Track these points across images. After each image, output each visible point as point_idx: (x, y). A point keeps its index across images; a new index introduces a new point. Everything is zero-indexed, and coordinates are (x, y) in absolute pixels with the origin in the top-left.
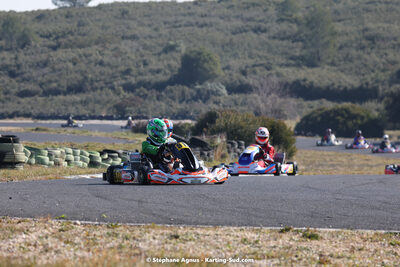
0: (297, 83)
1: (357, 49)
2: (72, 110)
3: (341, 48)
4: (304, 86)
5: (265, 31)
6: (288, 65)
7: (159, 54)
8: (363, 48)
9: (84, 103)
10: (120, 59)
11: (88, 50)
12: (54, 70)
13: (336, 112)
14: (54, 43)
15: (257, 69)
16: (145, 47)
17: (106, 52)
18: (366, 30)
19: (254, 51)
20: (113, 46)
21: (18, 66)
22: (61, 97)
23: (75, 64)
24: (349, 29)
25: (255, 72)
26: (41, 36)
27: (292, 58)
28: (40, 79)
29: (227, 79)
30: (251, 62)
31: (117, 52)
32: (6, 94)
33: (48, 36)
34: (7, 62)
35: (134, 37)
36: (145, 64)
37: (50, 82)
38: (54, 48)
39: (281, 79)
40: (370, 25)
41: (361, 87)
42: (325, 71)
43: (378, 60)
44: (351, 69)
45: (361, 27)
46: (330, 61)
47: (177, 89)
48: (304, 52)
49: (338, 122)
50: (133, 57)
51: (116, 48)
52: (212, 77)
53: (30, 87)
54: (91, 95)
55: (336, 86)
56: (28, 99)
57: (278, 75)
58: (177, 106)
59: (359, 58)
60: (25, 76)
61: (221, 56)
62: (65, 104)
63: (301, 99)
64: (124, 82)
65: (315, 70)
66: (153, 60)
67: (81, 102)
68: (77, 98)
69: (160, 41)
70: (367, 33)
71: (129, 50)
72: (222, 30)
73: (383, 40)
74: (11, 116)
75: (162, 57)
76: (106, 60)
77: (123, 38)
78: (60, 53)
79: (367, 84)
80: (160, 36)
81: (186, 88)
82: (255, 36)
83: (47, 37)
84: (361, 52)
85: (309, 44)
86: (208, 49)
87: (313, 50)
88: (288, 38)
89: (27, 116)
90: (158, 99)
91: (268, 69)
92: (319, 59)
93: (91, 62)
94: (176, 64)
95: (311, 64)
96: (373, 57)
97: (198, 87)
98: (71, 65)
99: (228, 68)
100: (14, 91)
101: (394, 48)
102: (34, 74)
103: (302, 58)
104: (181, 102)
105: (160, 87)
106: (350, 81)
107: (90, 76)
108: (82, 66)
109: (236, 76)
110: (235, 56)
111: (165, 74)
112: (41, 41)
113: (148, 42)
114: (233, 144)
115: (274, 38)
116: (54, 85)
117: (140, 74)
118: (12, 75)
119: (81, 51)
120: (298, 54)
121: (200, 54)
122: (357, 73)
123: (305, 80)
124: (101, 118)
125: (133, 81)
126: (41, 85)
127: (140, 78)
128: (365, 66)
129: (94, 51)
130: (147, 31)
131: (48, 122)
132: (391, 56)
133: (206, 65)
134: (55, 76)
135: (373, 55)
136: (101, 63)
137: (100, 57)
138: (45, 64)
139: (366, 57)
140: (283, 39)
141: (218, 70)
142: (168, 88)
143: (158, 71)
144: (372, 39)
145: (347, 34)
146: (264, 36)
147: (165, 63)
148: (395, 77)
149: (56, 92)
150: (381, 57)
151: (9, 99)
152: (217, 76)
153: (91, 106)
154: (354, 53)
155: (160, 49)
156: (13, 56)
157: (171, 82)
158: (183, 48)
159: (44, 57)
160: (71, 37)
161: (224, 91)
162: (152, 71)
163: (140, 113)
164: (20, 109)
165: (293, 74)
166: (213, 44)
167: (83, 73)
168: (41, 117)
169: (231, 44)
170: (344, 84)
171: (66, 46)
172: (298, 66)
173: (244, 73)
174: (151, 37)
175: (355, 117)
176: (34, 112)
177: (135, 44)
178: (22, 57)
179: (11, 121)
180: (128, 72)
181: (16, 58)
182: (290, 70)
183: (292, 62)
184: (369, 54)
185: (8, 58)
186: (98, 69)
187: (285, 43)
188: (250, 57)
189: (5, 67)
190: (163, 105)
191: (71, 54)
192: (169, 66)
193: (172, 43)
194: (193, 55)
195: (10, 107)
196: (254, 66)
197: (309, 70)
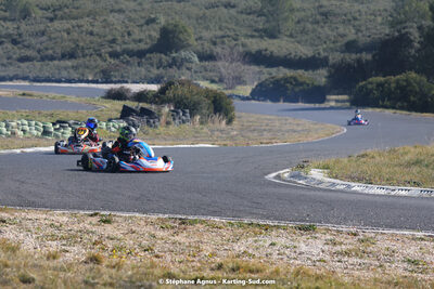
0: (259, 52)
1: (312, 23)
2: (64, 74)
3: (299, 22)
4: (265, 56)
5: (234, 7)
6: (252, 36)
7: (142, 26)
8: (318, 23)
9: (75, 68)
10: (107, 30)
11: (81, 22)
12: (50, 39)
13: (286, 80)
14: (52, 15)
15: (225, 39)
16: (130, 20)
17: (96, 23)
18: (321, 6)
19: (224, 24)
20: (102, 18)
21: (20, 35)
22: (56, 62)
23: (68, 33)
24: (306, 5)
25: (223, 43)
26: (41, 9)
27: (255, 31)
28: (38, 46)
29: (199, 48)
30: (220, 33)
31: (106, 24)
32: (8, 59)
33: (47, 9)
34: (10, 31)
35: (120, 11)
36: (129, 34)
37: (47, 49)
38: (51, 20)
39: (246, 49)
40: (325, 3)
41: (314, 56)
42: (284, 42)
43: (330, 33)
44: (307, 41)
45: (317, 4)
46: (288, 33)
47: (156, 57)
48: (267, 25)
49: (287, 89)
50: (119, 28)
51: (105, 20)
52: (186, 47)
53: (29, 53)
54: (81, 61)
55: (292, 56)
56: (27, 64)
57: (243, 45)
58: (155, 72)
59: (314, 31)
60: (26, 43)
61: (195, 29)
62: (59, 68)
63: (262, 67)
64: (110, 50)
65: (275, 41)
66: (136, 30)
67: (73, 67)
68: (69, 63)
69: (143, 15)
70: (322, 10)
71: (116, 22)
72: (197, 5)
73: (335, 15)
74: (11, 79)
75: (144, 28)
76: (95, 30)
77: (111, 11)
78: (57, 24)
79: (319, 54)
80: (143, 9)
81: (163, 56)
82: (225, 10)
83: (45, 9)
84: (315, 26)
85: (271, 18)
86: (184, 22)
87: (274, 24)
88: (254, 12)
89: (25, 78)
90: (139, 65)
91: (236, 40)
92: (279, 32)
93: (82, 32)
94: (156, 35)
95: (272, 36)
96: (326, 31)
97: (174, 55)
98: (66, 35)
99: (200, 38)
100: (14, 56)
101: (344, 23)
102: (33, 41)
103: (265, 31)
104: (158, 68)
105: (141, 54)
106: (305, 51)
107: (81, 44)
108: (75, 35)
109: (207, 45)
110: (207, 28)
111: (146, 43)
112: (40, 13)
113: (133, 15)
114: (178, 113)
115: (242, 12)
116: (50, 52)
117: (125, 43)
118: (15, 42)
119: (74, 22)
120: (261, 27)
121: (176, 26)
122: (312, 45)
123: (266, 50)
124: (88, 82)
125: (118, 49)
126: (39, 51)
127: (125, 46)
128: (319, 38)
129: (85, 22)
130: (132, 5)
131: (43, 84)
132: (341, 30)
133: (181, 36)
134: (51, 44)
135: (326, 29)
136: (91, 34)
137: (91, 28)
138: (43, 34)
139: (320, 30)
140: (249, 14)
141: (192, 41)
142: (148, 55)
143: (140, 41)
144: (325, 15)
145: (304, 10)
146: (233, 11)
147: (147, 33)
148: (344, 48)
149: (52, 58)
150: (332, 30)
151: (11, 64)
152: (190, 45)
153: (81, 70)
154: (309, 26)
155: (143, 21)
156: (15, 26)
157: (151, 51)
158: (162, 20)
159: (42, 27)
160: (66, 10)
161: (196, 59)
162: (134, 41)
163: (122, 77)
164: (19, 73)
165: (255, 45)
166: (189, 18)
167: (75, 41)
168: (36, 80)
169: (204, 17)
170: (299, 54)
171: (62, 18)
172: (261, 37)
173: (215, 44)
174: (135, 11)
175: (302, 84)
176: (31, 76)
177: (122, 16)
178: (23, 27)
179: (11, 83)
180: (114, 41)
181: (18, 28)
182: (254, 40)
183: (256, 34)
184: (322, 27)
185: (10, 27)
186: (89, 38)
187: (251, 17)
188: (220, 29)
189: (9, 36)
190: (143, 71)
191: (66, 25)
192: (150, 36)
193: (153, 16)
194: (170, 27)
195: (11, 71)
196: (223, 37)
197: (271, 41)
